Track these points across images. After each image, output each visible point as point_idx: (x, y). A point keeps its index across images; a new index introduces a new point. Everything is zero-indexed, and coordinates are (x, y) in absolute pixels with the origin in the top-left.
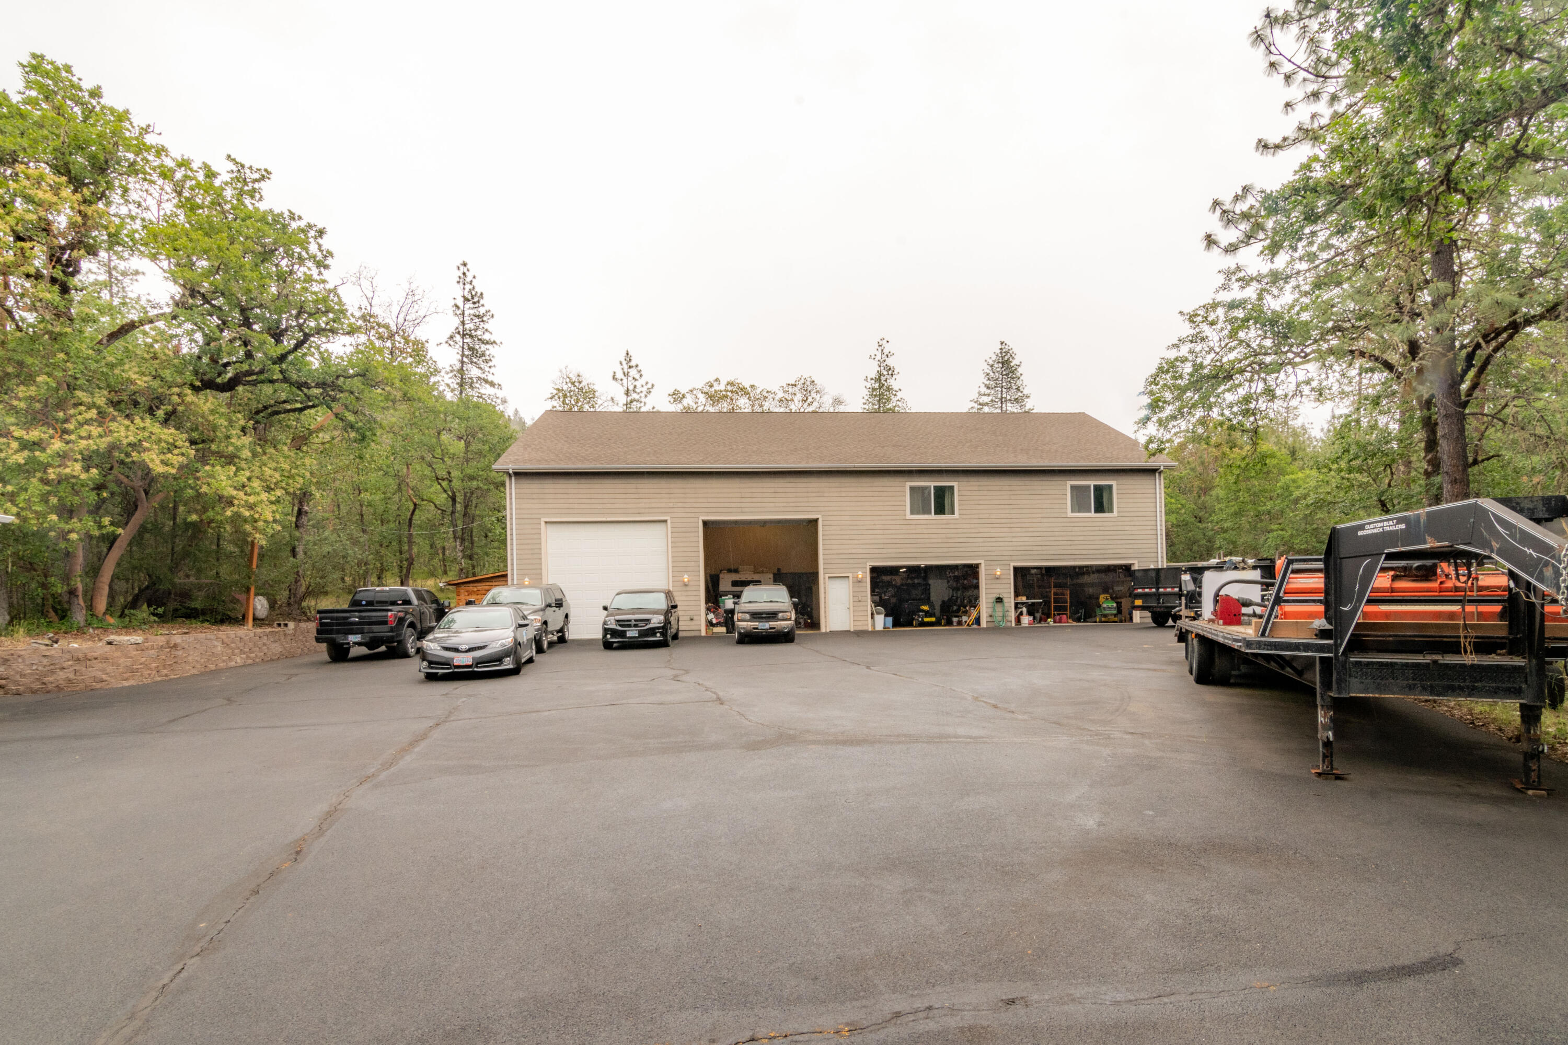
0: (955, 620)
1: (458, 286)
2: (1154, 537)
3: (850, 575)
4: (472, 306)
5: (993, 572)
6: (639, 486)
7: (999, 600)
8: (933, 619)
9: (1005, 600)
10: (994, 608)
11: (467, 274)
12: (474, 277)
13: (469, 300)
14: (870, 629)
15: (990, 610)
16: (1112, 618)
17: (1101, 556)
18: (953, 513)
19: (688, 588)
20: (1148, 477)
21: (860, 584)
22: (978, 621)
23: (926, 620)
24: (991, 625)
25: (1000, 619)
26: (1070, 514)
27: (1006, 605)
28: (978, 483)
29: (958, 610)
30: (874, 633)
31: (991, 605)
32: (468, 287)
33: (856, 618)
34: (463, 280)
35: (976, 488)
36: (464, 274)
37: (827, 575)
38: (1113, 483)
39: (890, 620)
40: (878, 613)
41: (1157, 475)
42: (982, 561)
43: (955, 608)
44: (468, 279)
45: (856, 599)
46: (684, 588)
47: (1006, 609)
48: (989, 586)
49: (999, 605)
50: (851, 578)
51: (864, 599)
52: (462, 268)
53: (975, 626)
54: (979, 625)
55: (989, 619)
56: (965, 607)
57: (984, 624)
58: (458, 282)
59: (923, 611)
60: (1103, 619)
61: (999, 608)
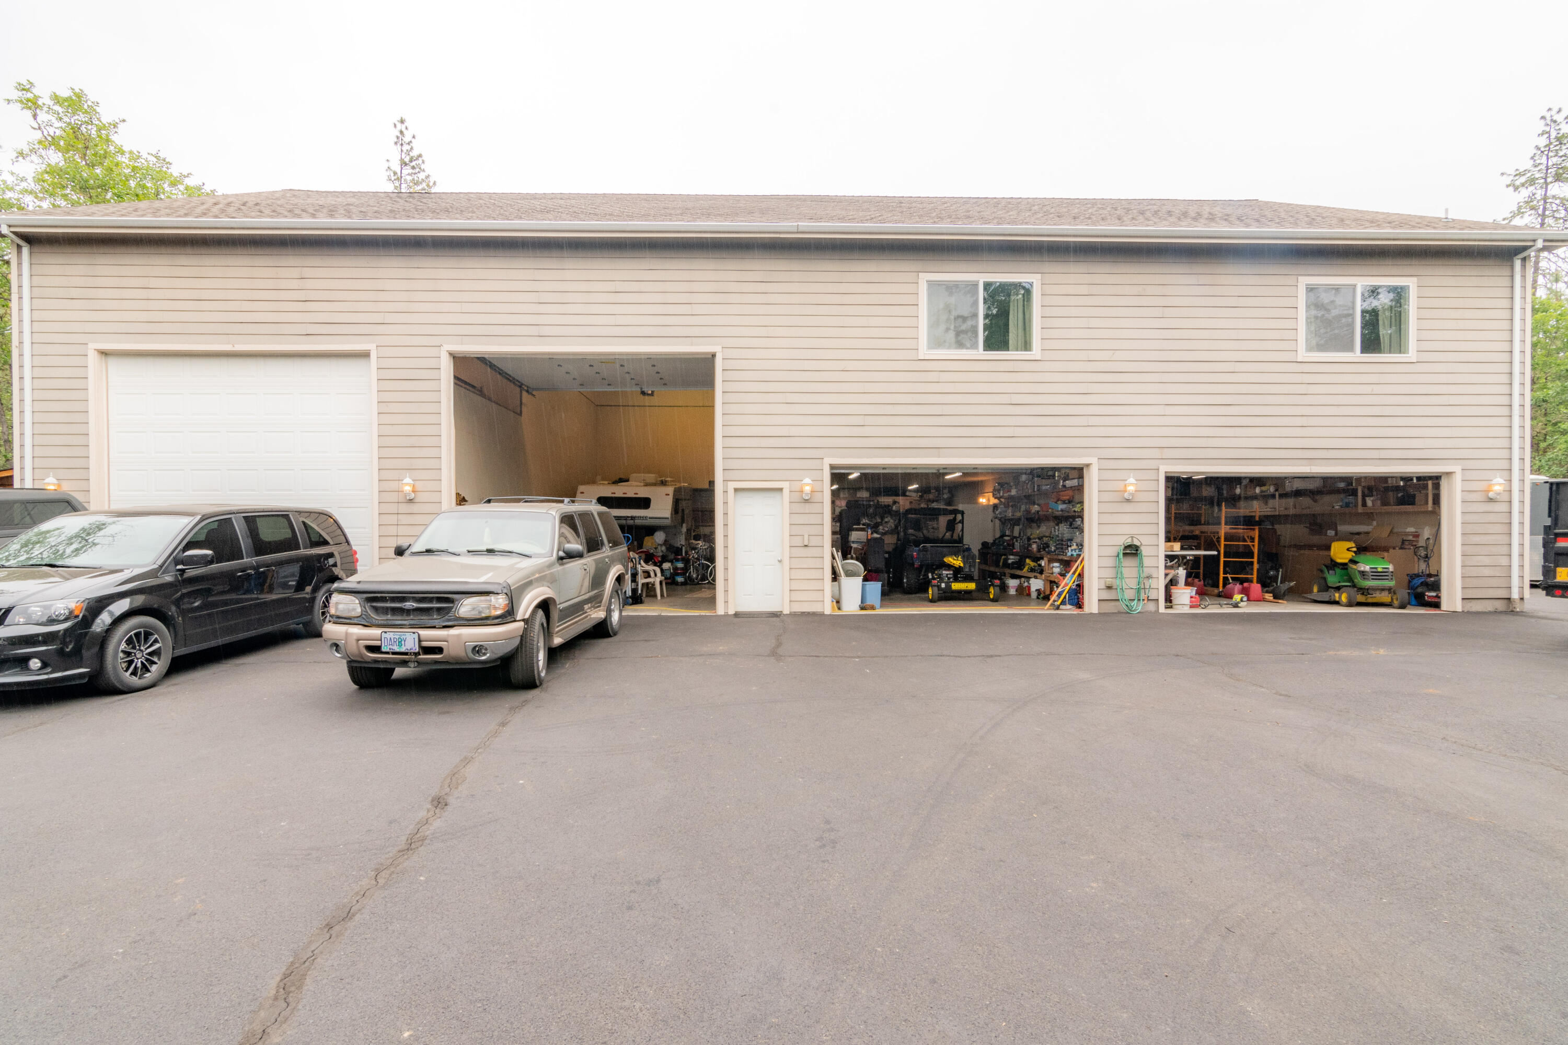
0: (1013, 583)
1: (395, 147)
2: (1505, 411)
3: (785, 485)
4: (411, 171)
5: (1119, 486)
6: (308, 272)
7: (1132, 551)
8: (972, 586)
9: (1144, 551)
10: (1117, 568)
11: (405, 132)
12: (414, 137)
13: (406, 164)
14: (828, 608)
15: (1109, 573)
16: (1385, 597)
17: (1375, 454)
18: (1027, 346)
19: (414, 508)
20: (1497, 271)
21: (808, 508)
22: (1076, 596)
23: (956, 586)
24: (1110, 608)
25: (1129, 594)
26: (1303, 354)
27: (1147, 562)
28: (1087, 278)
29: (1020, 565)
30: (839, 622)
31: (1111, 562)
32: (406, 147)
33: (796, 585)
34: (399, 140)
35: (1084, 289)
36: (401, 132)
37: (732, 486)
38: (1410, 283)
39: (875, 588)
40: (849, 574)
41: (1518, 263)
42: (1093, 460)
43: (1012, 559)
44: (407, 139)
45: (798, 541)
46: (404, 508)
47: (1147, 571)
48: (1107, 518)
49: (1130, 562)
50: (786, 492)
51: (815, 541)
52: (399, 125)
53: (1068, 610)
54: (1079, 605)
55: (1106, 595)
56: (1036, 559)
57: (1092, 604)
58: (396, 143)
59: (949, 567)
60: (1360, 598)
61: (1129, 567)
